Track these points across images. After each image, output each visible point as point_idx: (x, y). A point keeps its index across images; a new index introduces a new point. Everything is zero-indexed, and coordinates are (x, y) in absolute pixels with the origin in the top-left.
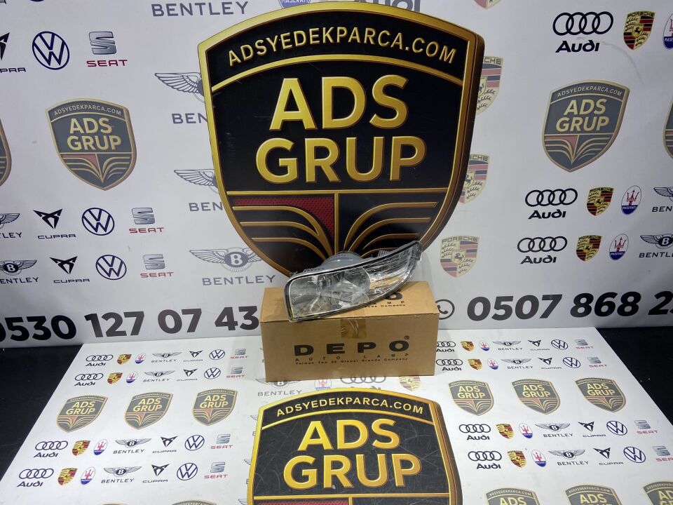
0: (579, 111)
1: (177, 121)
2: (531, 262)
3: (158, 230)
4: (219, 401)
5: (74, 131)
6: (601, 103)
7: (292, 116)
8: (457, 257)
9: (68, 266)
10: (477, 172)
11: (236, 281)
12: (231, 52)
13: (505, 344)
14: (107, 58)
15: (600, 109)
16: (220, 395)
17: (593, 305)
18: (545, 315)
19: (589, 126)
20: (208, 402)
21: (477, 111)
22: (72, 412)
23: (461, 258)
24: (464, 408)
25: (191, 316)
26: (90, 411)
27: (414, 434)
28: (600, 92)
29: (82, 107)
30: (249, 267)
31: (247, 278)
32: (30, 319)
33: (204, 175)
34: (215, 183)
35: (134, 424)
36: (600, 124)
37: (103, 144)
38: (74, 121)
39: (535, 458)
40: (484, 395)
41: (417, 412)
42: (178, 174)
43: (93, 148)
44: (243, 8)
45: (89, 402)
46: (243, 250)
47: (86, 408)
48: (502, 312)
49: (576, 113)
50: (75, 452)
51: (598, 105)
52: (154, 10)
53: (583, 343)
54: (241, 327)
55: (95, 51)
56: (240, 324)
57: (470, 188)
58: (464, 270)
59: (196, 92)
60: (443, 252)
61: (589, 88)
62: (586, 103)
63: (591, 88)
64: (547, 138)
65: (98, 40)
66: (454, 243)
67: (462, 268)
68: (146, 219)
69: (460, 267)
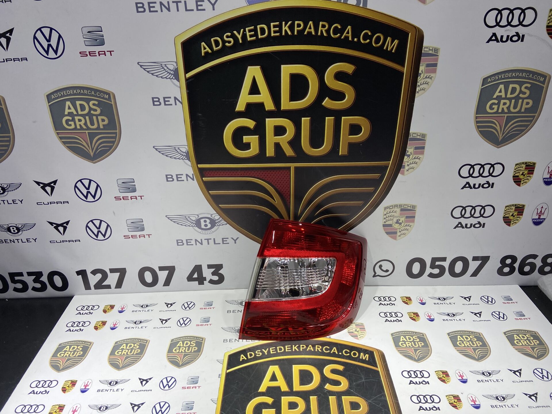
0: (506, 94)
1: (156, 103)
2: (463, 228)
3: (139, 198)
4: (189, 347)
5: (69, 113)
6: (526, 88)
7: (255, 99)
8: (397, 222)
9: (63, 228)
10: (416, 148)
11: (205, 242)
12: (203, 44)
13: (439, 299)
14: (97, 49)
15: (524, 93)
16: (190, 341)
17: (517, 265)
18: (475, 274)
19: (515, 107)
20: (180, 347)
21: (416, 94)
22: (62, 355)
23: (400, 224)
24: (405, 356)
25: (167, 272)
26: (78, 354)
27: (361, 378)
28: (525, 78)
29: (75, 91)
30: (216, 230)
31: (214, 239)
32: (30, 274)
33: (179, 151)
34: (188, 157)
35: (116, 366)
36: (524, 106)
37: (92, 124)
38: (68, 103)
39: (470, 401)
40: (423, 344)
41: (364, 358)
42: (156, 149)
43: (84, 127)
44: (213, 5)
45: (78, 346)
46: (212, 215)
47: (75, 352)
48: (436, 271)
49: (504, 96)
50: (64, 390)
51: (523, 89)
52: (137, 8)
53: (509, 299)
54: (208, 282)
55: (87, 43)
56: (208, 280)
57: (409, 162)
58: (403, 234)
59: (172, 78)
60: (385, 218)
61: (515, 75)
62: (513, 88)
63: (517, 74)
64: (478, 118)
65: (89, 34)
66: (395, 210)
67: (402, 232)
68: (129, 188)
69: (400, 231)
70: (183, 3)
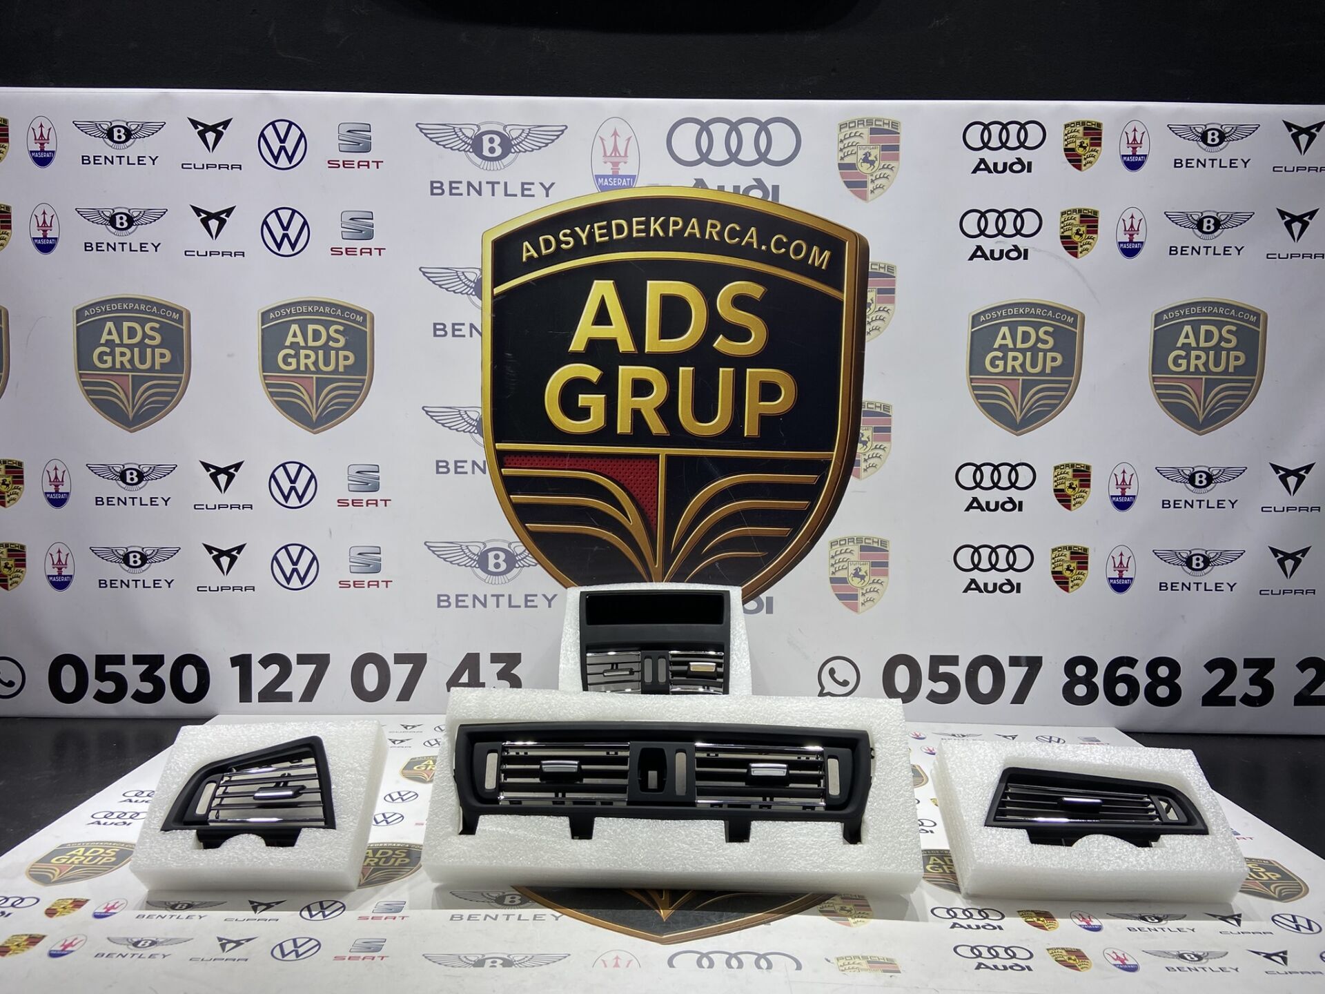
0: (1015, 343)
1: (439, 333)
2: (981, 591)
3: (381, 504)
5: (292, 343)
6: (1046, 333)
7: (602, 332)
8: (856, 575)
9: (229, 559)
10: (876, 430)
12: (526, 243)
13: (953, 735)
14: (360, 244)
15: (1046, 342)
17: (1099, 680)
18: (1019, 698)
19: (1034, 365)
21: (867, 337)
23: (862, 578)
28: (1041, 317)
29: (310, 309)
30: (515, 577)
31: (510, 596)
32: (138, 660)
33: (465, 416)
34: (480, 431)
37: (327, 363)
38: (295, 327)
42: (427, 412)
43: (312, 368)
44: (547, 190)
48: (942, 687)
49: (1011, 346)
51: (1042, 335)
52: (432, 188)
53: (1092, 740)
55: (345, 235)
57: (867, 455)
58: (870, 600)
59: (471, 294)
60: (832, 565)
61: (1024, 311)
62: (1024, 333)
63: (1027, 310)
64: (973, 381)
65: (351, 221)
66: (851, 548)
67: (867, 595)
68: (367, 484)
69: (863, 594)
70: (502, 185)
